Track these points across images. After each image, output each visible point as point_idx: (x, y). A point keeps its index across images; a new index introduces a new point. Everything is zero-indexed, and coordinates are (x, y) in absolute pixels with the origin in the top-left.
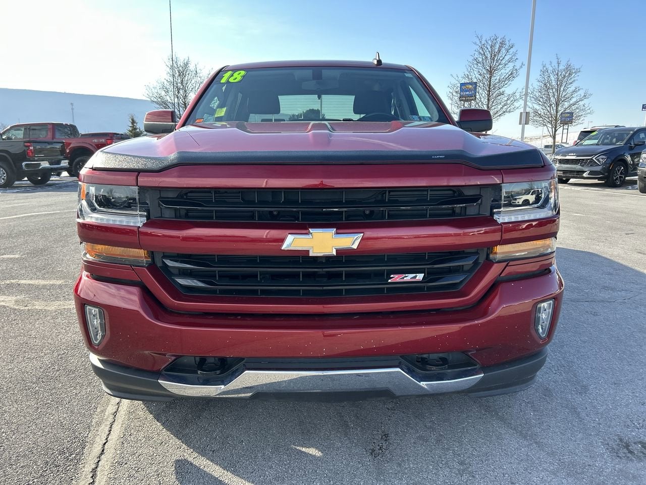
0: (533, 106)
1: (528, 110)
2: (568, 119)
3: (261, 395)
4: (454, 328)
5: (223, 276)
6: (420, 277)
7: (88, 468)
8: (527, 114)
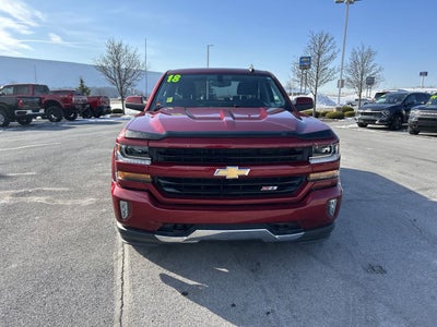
0: (346, 75)
1: (344, 78)
2: (371, 82)
3: (203, 242)
4: (291, 211)
5: (185, 187)
6: (275, 188)
7: (119, 277)
8: (343, 81)
